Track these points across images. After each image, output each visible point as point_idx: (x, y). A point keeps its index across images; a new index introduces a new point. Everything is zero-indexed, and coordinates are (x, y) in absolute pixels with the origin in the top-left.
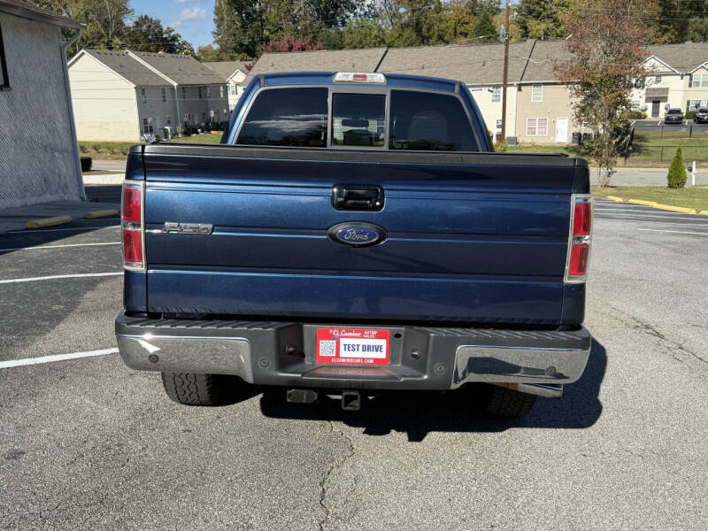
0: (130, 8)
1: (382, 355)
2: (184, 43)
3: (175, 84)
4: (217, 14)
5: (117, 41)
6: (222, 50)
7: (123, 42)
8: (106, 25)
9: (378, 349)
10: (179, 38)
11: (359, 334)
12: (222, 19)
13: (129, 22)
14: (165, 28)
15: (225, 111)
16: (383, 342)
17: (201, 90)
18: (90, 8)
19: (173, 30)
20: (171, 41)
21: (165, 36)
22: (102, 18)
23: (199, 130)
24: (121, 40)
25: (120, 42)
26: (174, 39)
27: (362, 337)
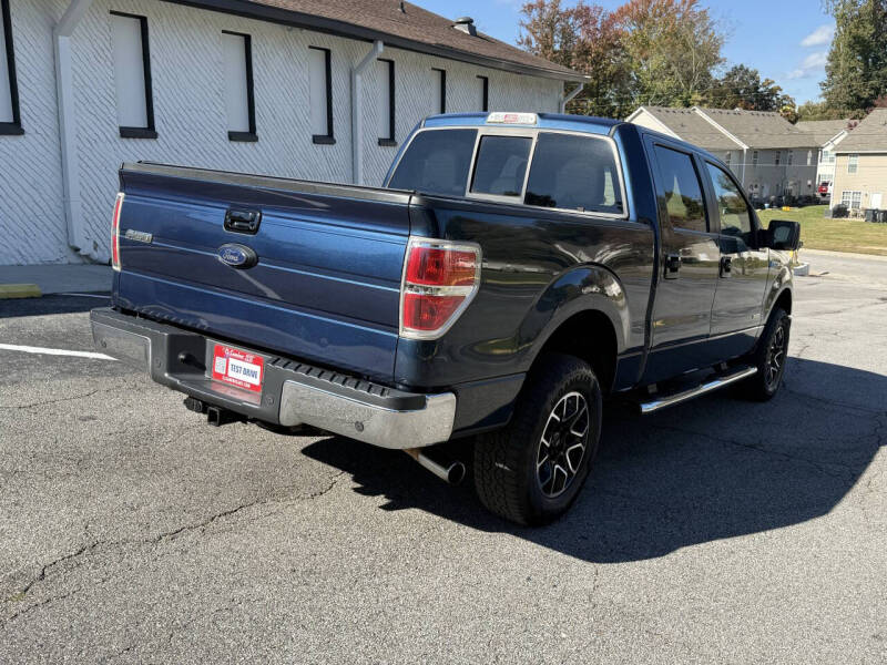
0: (721, 57)
1: (256, 382)
2: (785, 98)
3: (745, 147)
4: (831, 60)
5: (697, 97)
6: (830, 105)
7: (705, 98)
8: (688, 78)
9: (254, 374)
10: (778, 92)
11: (242, 357)
12: (837, 66)
13: (718, 73)
14: (762, 80)
15: (809, 182)
16: (257, 369)
17: (780, 154)
18: (673, 59)
19: (773, 82)
20: (768, 95)
21: (761, 89)
22: (685, 70)
23: (766, 205)
24: (702, 95)
25: (700, 98)
26: (773, 92)
27: (243, 360)
